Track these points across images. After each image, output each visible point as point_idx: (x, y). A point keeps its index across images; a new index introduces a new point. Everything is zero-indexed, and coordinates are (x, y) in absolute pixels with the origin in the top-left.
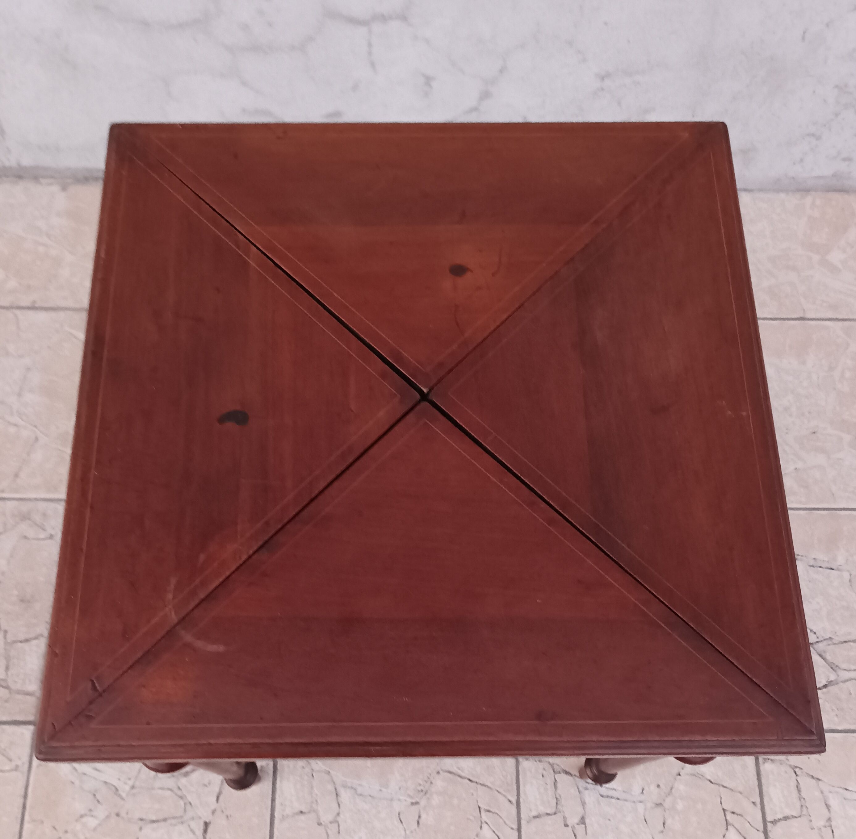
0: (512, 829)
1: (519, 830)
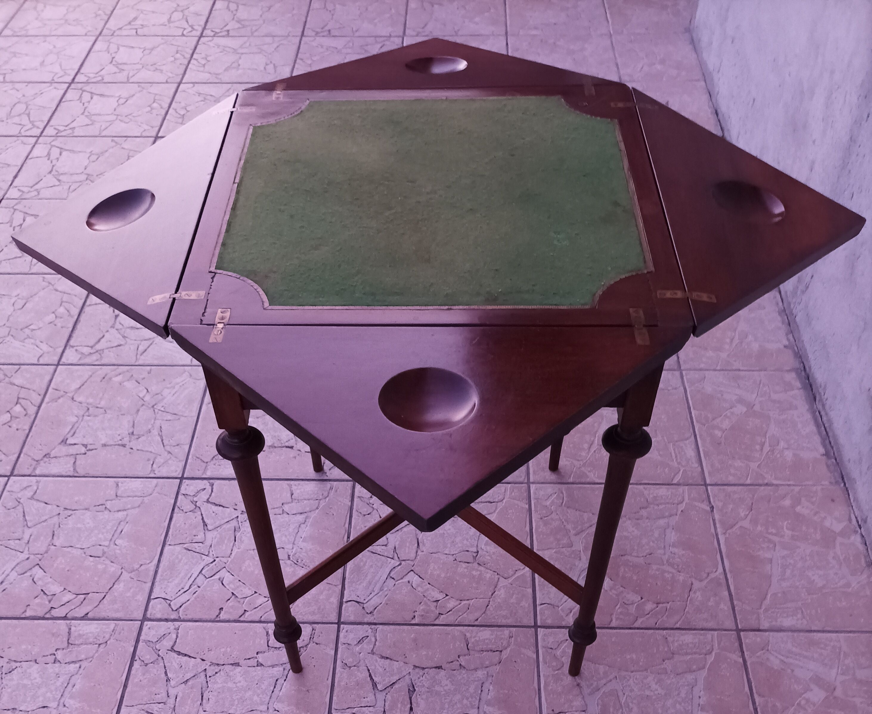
0: (261, 617)
1: (260, 622)
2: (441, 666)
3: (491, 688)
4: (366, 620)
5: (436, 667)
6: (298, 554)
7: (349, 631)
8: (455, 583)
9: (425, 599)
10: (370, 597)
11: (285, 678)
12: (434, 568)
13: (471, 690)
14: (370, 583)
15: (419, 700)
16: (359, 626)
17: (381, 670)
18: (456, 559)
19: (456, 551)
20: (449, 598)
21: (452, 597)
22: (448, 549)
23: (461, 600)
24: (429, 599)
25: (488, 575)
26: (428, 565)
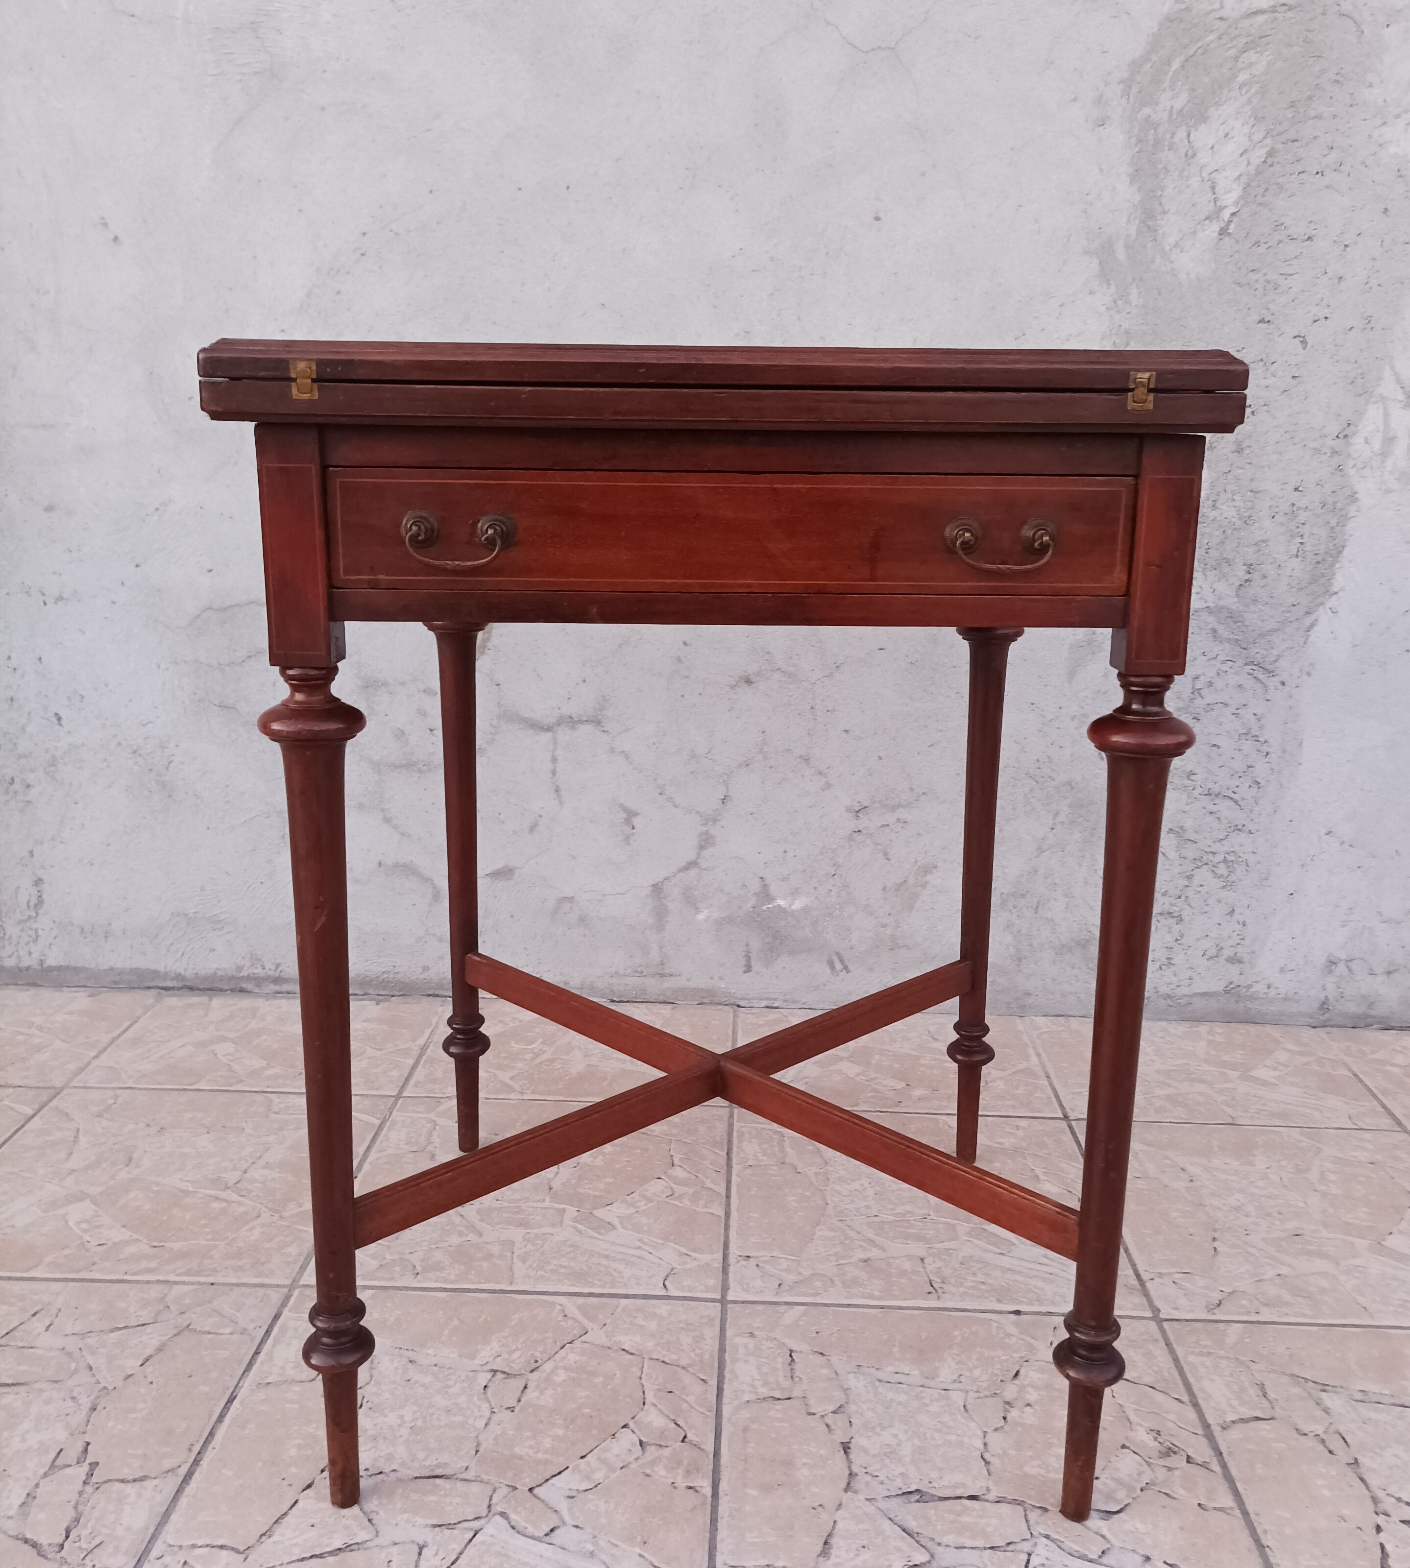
2: (842, 1443)
3: (890, 1369)
5: (845, 1452)
8: (587, 1411)
9: (634, 1466)
12: (531, 1447)
13: (903, 1398)
15: (945, 1483)
18: (509, 1408)
19: (480, 1407)
20: (635, 1423)
21: (633, 1418)
22: (471, 1421)
23: (644, 1404)
24: (637, 1459)
25: (572, 1357)
26: (521, 1458)
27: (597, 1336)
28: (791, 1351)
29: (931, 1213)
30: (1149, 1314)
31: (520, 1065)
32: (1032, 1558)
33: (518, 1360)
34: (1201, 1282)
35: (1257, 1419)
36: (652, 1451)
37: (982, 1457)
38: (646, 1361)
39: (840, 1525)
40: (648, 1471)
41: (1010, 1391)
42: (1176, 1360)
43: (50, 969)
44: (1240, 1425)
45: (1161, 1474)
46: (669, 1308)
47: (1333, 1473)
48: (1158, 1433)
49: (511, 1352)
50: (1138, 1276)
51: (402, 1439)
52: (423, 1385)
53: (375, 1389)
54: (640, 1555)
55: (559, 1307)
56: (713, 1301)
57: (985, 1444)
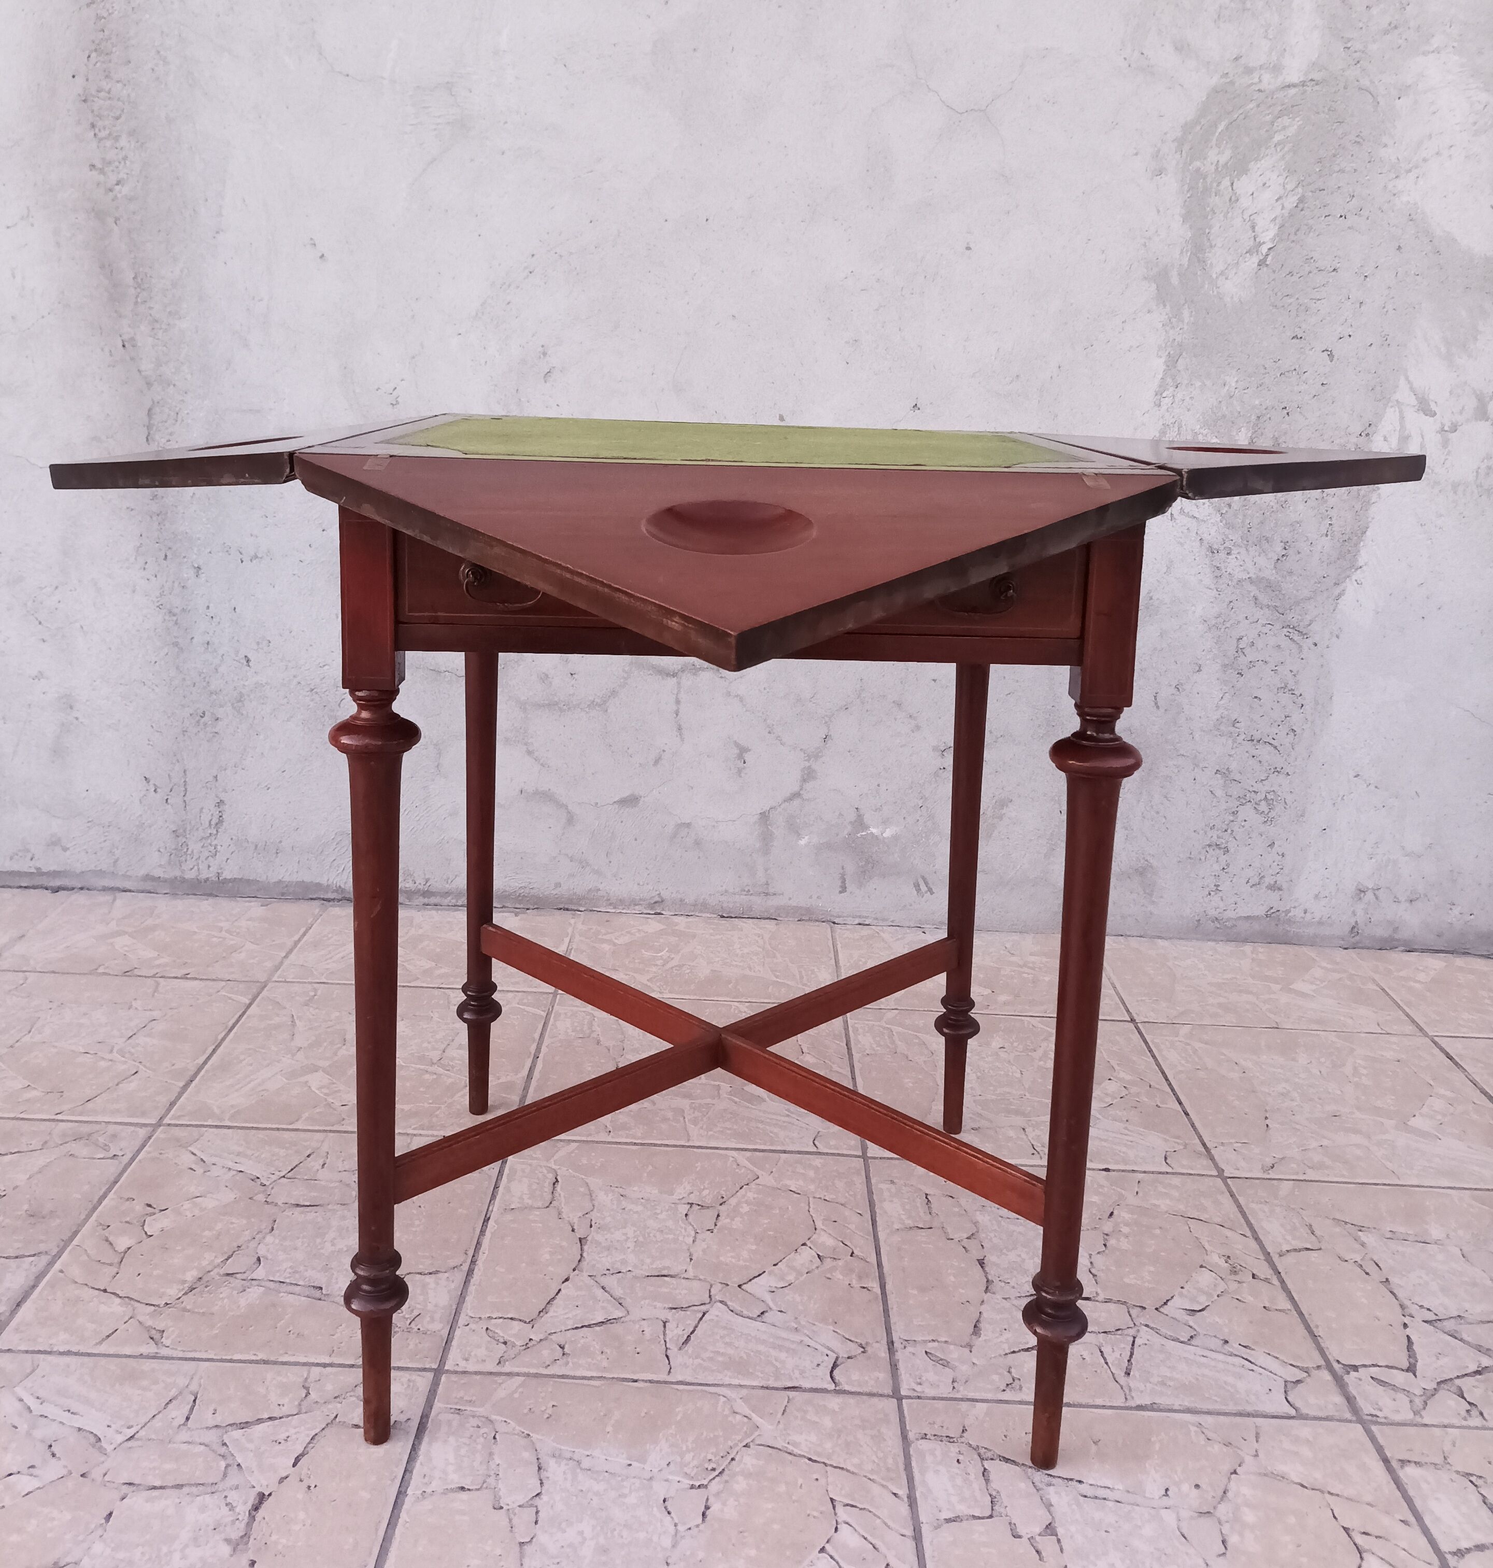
0: (902, 1535)
1: (917, 1537)
2: (978, 1260)
4: (883, 1353)
5: (982, 1267)
6: (686, 1469)
7: (918, 1380)
8: (771, 1233)
9: (816, 1272)
10: (818, 1347)
11: (1074, 1483)
12: (732, 1257)
14: (780, 1348)
16: (901, 1366)
17: (1007, 1335)
18: (709, 1230)
19: (685, 1230)
20: (811, 1242)
21: (809, 1239)
22: (681, 1238)
23: (816, 1229)
24: (817, 1267)
25: (751, 1195)
26: (727, 1265)
27: (766, 1179)
28: (927, 1195)
29: (1027, 1094)
30: (1215, 1173)
31: (654, 969)
32: (1136, 1339)
33: (708, 1196)
34: (1257, 1151)
35: (1308, 1249)
36: (828, 1263)
37: (1090, 1272)
38: (811, 1199)
39: (985, 1315)
40: (829, 1276)
41: (1108, 1226)
42: (1239, 1206)
43: (226, 881)
44: (1293, 1254)
45: (1233, 1286)
46: (822, 1161)
47: (1370, 1288)
48: (1229, 1257)
49: (701, 1191)
50: (1204, 1145)
51: (629, 1250)
52: (637, 1212)
53: (599, 1215)
54: (834, 1331)
55: (731, 1159)
56: (859, 1157)
57: (1091, 1263)
